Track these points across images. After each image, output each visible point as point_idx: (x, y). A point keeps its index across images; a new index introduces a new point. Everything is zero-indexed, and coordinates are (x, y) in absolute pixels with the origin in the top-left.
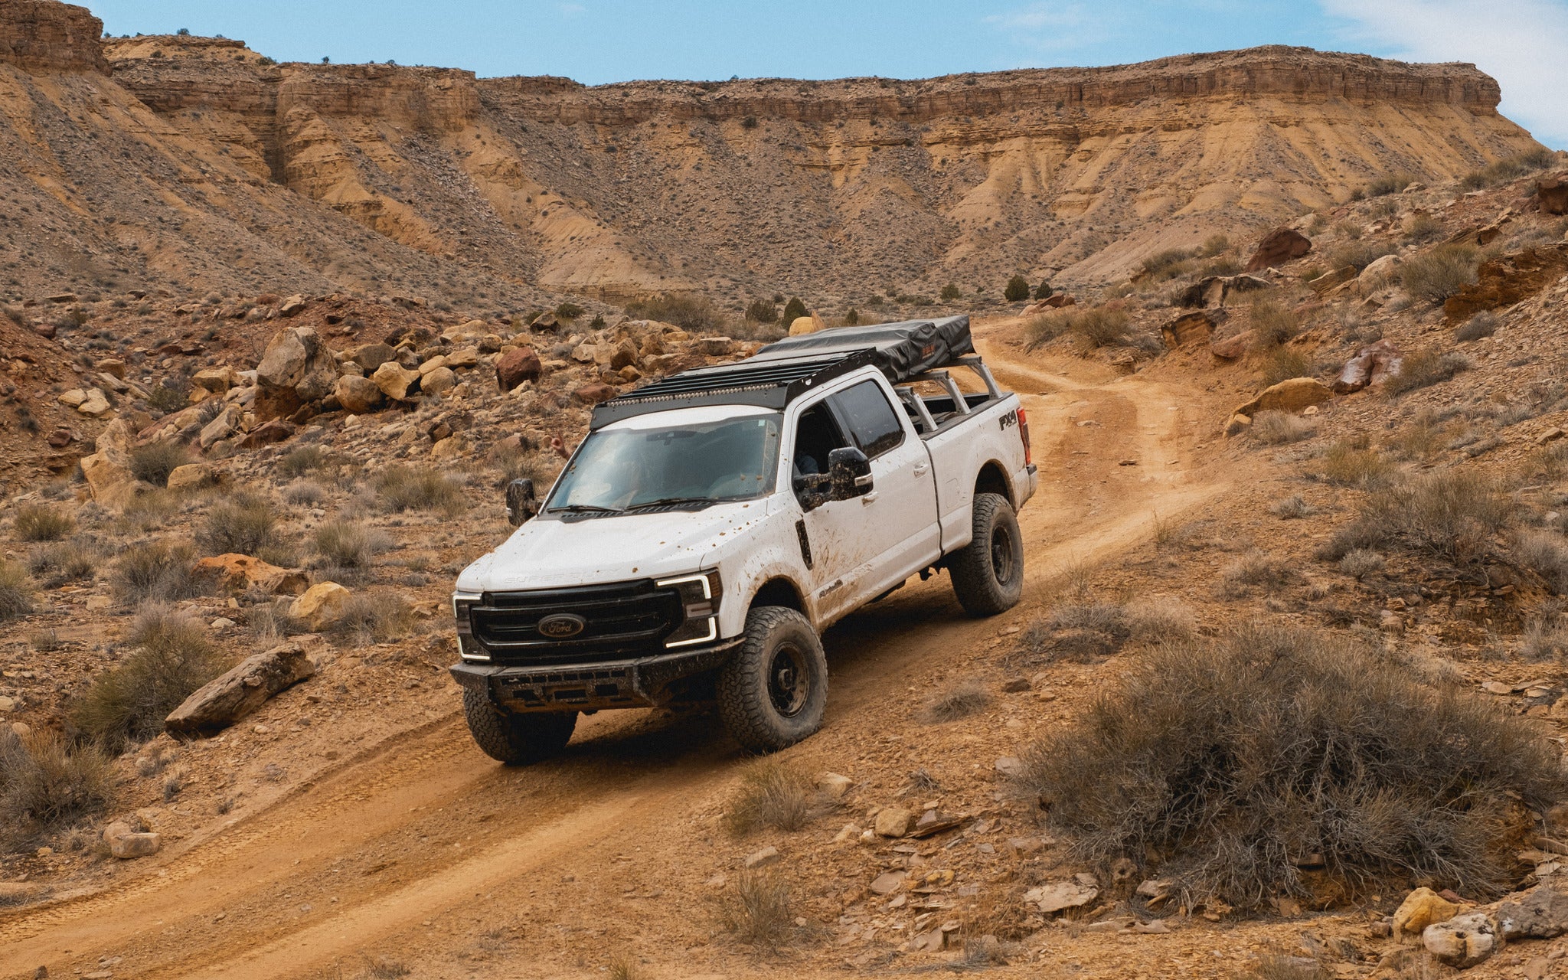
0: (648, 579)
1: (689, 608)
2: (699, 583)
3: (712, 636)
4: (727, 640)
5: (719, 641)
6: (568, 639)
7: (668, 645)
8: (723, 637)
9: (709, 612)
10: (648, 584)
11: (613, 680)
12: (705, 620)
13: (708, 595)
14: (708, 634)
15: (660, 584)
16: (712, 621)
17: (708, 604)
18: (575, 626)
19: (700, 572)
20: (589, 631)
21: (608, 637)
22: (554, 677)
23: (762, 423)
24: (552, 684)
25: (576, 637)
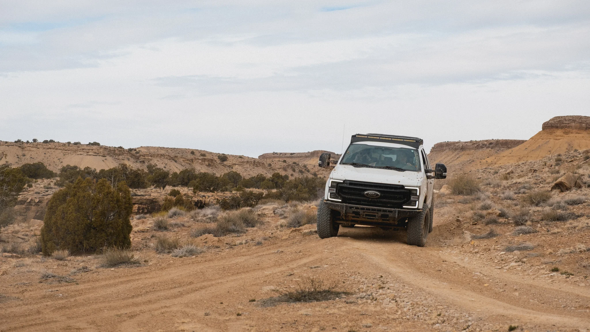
0: (403, 185)
1: (412, 197)
2: (416, 190)
3: (416, 207)
4: (420, 209)
5: (418, 209)
6: (374, 198)
7: (404, 207)
8: (419, 208)
9: (417, 199)
10: (402, 187)
11: (388, 213)
12: (416, 202)
13: (418, 194)
14: (415, 206)
15: (406, 188)
16: (417, 202)
17: (417, 197)
18: (377, 195)
19: (417, 187)
20: (381, 197)
21: (387, 200)
22: (368, 209)
23: (412, 151)
24: (367, 211)
25: (376, 198)
